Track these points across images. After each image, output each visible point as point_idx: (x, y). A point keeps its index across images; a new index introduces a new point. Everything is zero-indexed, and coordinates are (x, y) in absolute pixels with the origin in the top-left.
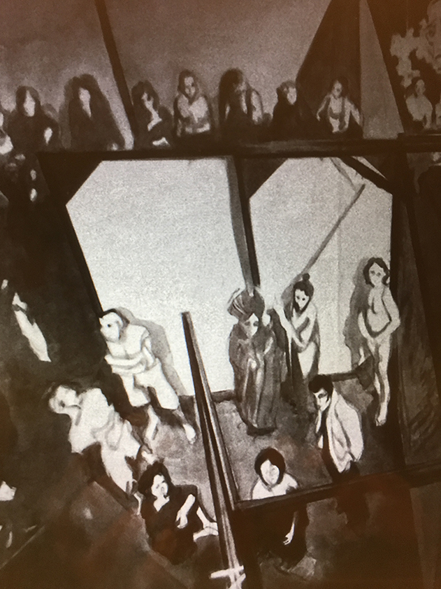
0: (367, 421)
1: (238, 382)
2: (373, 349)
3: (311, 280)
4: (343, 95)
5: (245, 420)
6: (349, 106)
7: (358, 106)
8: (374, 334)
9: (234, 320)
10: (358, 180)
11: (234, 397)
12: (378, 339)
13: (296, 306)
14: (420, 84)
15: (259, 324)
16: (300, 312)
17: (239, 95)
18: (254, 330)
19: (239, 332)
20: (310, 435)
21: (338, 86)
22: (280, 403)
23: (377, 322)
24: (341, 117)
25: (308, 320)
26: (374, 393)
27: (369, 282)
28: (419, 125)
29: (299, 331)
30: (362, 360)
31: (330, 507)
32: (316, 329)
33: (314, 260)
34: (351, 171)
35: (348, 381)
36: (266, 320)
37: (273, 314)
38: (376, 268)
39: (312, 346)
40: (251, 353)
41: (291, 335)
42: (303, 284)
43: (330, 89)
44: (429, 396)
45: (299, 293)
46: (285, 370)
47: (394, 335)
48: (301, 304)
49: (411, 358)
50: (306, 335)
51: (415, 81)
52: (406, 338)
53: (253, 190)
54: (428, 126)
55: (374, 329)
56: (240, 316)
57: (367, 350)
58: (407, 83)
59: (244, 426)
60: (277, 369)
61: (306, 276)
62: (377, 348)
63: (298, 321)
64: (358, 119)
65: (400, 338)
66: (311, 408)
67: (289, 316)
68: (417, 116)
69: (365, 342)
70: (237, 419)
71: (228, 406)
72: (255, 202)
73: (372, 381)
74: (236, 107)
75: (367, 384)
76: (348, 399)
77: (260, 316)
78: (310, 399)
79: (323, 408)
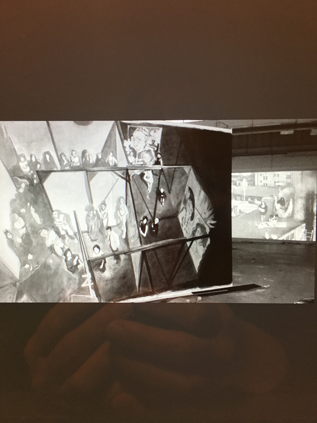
0: (120, 237)
1: (88, 228)
2: (121, 219)
3: (106, 202)
4: (113, 156)
5: (90, 238)
6: (114, 159)
7: (116, 159)
8: (122, 216)
9: (87, 213)
10: (117, 177)
11: (88, 232)
12: (123, 217)
13: (102, 209)
14: (132, 153)
15: (93, 213)
16: (103, 210)
17: (86, 156)
18: (92, 215)
19: (88, 215)
20: (106, 241)
21: (111, 154)
22: (99, 233)
23: (122, 212)
24: (112, 162)
25: (105, 212)
26: (122, 230)
27: (120, 202)
28: (131, 164)
29: (103, 215)
30: (119, 222)
31: (112, 259)
32: (107, 214)
33: (106, 197)
34: (115, 175)
35: (116, 227)
36: (95, 212)
37: (97, 211)
38: (122, 199)
39: (106, 219)
40: (91, 221)
41: (101, 216)
42: (104, 203)
43: (109, 154)
44: (136, 231)
45: (103, 206)
46: (100, 225)
47: (127, 216)
48: (104, 208)
49: (131, 222)
50: (105, 216)
51: (130, 152)
52: (130, 217)
53: (91, 180)
54: (133, 164)
55: (122, 214)
56: (88, 211)
57: (120, 220)
58: (128, 153)
59: (90, 239)
60: (98, 225)
61: (105, 201)
62: (122, 219)
63: (103, 213)
64: (116, 162)
65: (128, 217)
66: (106, 234)
67: (100, 211)
68: (131, 161)
69: (119, 217)
70: (88, 237)
71: (86, 234)
72: (91, 183)
73: (121, 227)
74: (86, 159)
75: (120, 228)
76: (115, 232)
77: (93, 211)
78: (106, 232)
79: (109, 234)
